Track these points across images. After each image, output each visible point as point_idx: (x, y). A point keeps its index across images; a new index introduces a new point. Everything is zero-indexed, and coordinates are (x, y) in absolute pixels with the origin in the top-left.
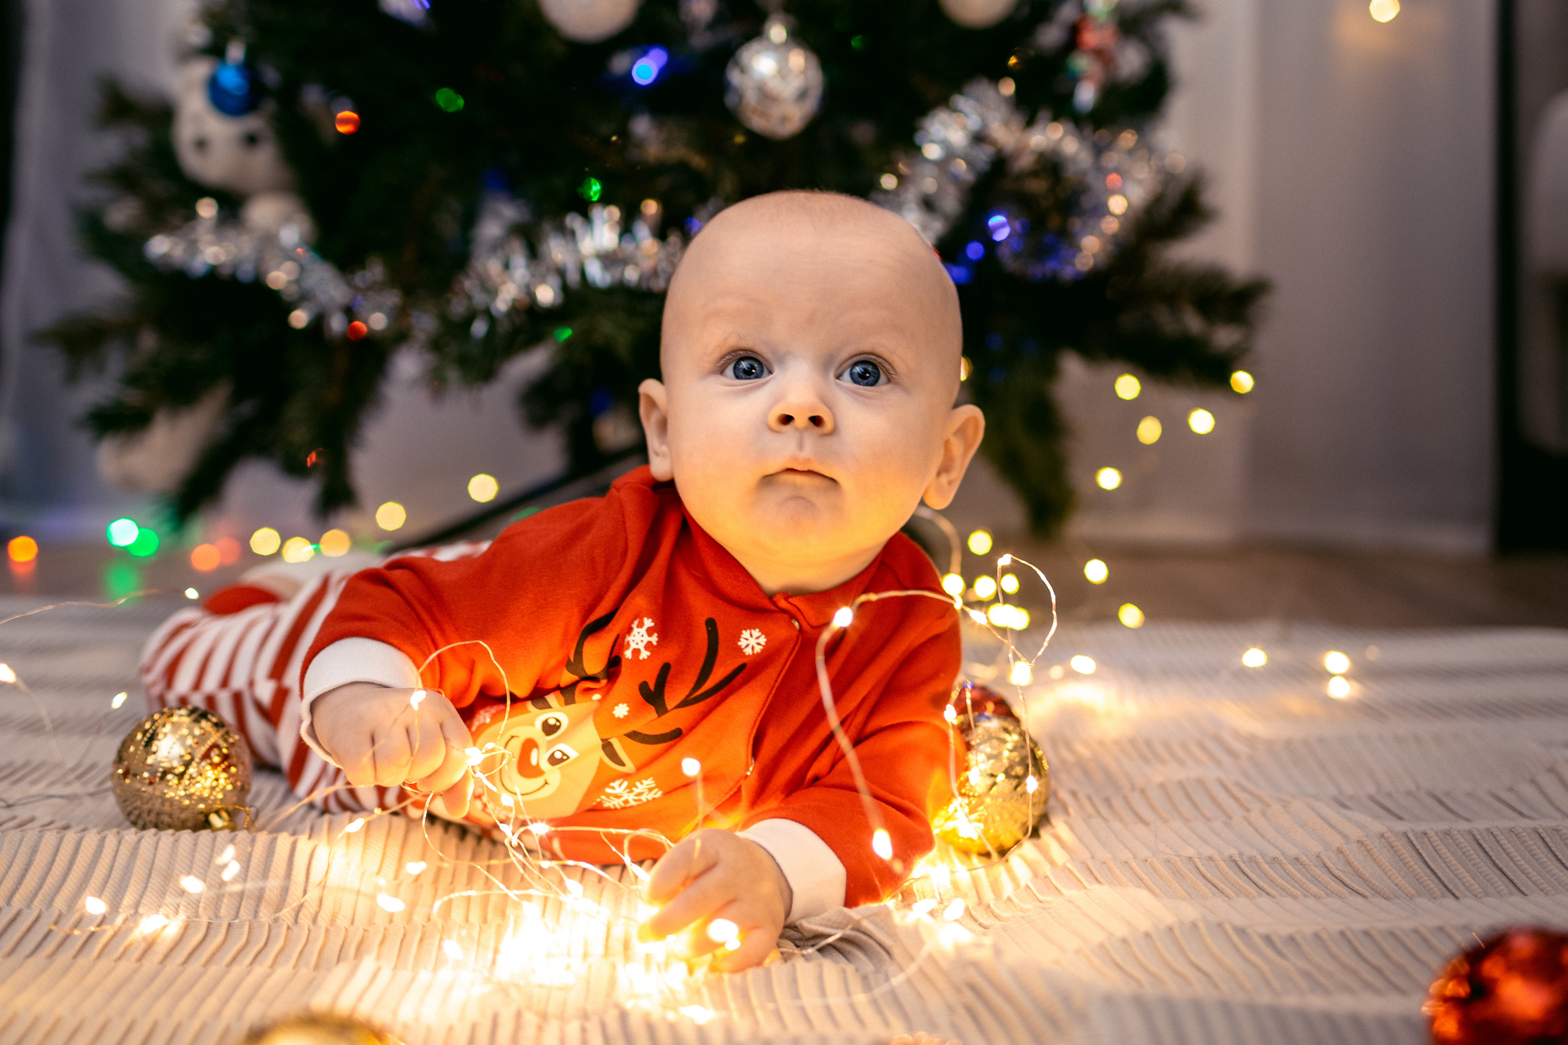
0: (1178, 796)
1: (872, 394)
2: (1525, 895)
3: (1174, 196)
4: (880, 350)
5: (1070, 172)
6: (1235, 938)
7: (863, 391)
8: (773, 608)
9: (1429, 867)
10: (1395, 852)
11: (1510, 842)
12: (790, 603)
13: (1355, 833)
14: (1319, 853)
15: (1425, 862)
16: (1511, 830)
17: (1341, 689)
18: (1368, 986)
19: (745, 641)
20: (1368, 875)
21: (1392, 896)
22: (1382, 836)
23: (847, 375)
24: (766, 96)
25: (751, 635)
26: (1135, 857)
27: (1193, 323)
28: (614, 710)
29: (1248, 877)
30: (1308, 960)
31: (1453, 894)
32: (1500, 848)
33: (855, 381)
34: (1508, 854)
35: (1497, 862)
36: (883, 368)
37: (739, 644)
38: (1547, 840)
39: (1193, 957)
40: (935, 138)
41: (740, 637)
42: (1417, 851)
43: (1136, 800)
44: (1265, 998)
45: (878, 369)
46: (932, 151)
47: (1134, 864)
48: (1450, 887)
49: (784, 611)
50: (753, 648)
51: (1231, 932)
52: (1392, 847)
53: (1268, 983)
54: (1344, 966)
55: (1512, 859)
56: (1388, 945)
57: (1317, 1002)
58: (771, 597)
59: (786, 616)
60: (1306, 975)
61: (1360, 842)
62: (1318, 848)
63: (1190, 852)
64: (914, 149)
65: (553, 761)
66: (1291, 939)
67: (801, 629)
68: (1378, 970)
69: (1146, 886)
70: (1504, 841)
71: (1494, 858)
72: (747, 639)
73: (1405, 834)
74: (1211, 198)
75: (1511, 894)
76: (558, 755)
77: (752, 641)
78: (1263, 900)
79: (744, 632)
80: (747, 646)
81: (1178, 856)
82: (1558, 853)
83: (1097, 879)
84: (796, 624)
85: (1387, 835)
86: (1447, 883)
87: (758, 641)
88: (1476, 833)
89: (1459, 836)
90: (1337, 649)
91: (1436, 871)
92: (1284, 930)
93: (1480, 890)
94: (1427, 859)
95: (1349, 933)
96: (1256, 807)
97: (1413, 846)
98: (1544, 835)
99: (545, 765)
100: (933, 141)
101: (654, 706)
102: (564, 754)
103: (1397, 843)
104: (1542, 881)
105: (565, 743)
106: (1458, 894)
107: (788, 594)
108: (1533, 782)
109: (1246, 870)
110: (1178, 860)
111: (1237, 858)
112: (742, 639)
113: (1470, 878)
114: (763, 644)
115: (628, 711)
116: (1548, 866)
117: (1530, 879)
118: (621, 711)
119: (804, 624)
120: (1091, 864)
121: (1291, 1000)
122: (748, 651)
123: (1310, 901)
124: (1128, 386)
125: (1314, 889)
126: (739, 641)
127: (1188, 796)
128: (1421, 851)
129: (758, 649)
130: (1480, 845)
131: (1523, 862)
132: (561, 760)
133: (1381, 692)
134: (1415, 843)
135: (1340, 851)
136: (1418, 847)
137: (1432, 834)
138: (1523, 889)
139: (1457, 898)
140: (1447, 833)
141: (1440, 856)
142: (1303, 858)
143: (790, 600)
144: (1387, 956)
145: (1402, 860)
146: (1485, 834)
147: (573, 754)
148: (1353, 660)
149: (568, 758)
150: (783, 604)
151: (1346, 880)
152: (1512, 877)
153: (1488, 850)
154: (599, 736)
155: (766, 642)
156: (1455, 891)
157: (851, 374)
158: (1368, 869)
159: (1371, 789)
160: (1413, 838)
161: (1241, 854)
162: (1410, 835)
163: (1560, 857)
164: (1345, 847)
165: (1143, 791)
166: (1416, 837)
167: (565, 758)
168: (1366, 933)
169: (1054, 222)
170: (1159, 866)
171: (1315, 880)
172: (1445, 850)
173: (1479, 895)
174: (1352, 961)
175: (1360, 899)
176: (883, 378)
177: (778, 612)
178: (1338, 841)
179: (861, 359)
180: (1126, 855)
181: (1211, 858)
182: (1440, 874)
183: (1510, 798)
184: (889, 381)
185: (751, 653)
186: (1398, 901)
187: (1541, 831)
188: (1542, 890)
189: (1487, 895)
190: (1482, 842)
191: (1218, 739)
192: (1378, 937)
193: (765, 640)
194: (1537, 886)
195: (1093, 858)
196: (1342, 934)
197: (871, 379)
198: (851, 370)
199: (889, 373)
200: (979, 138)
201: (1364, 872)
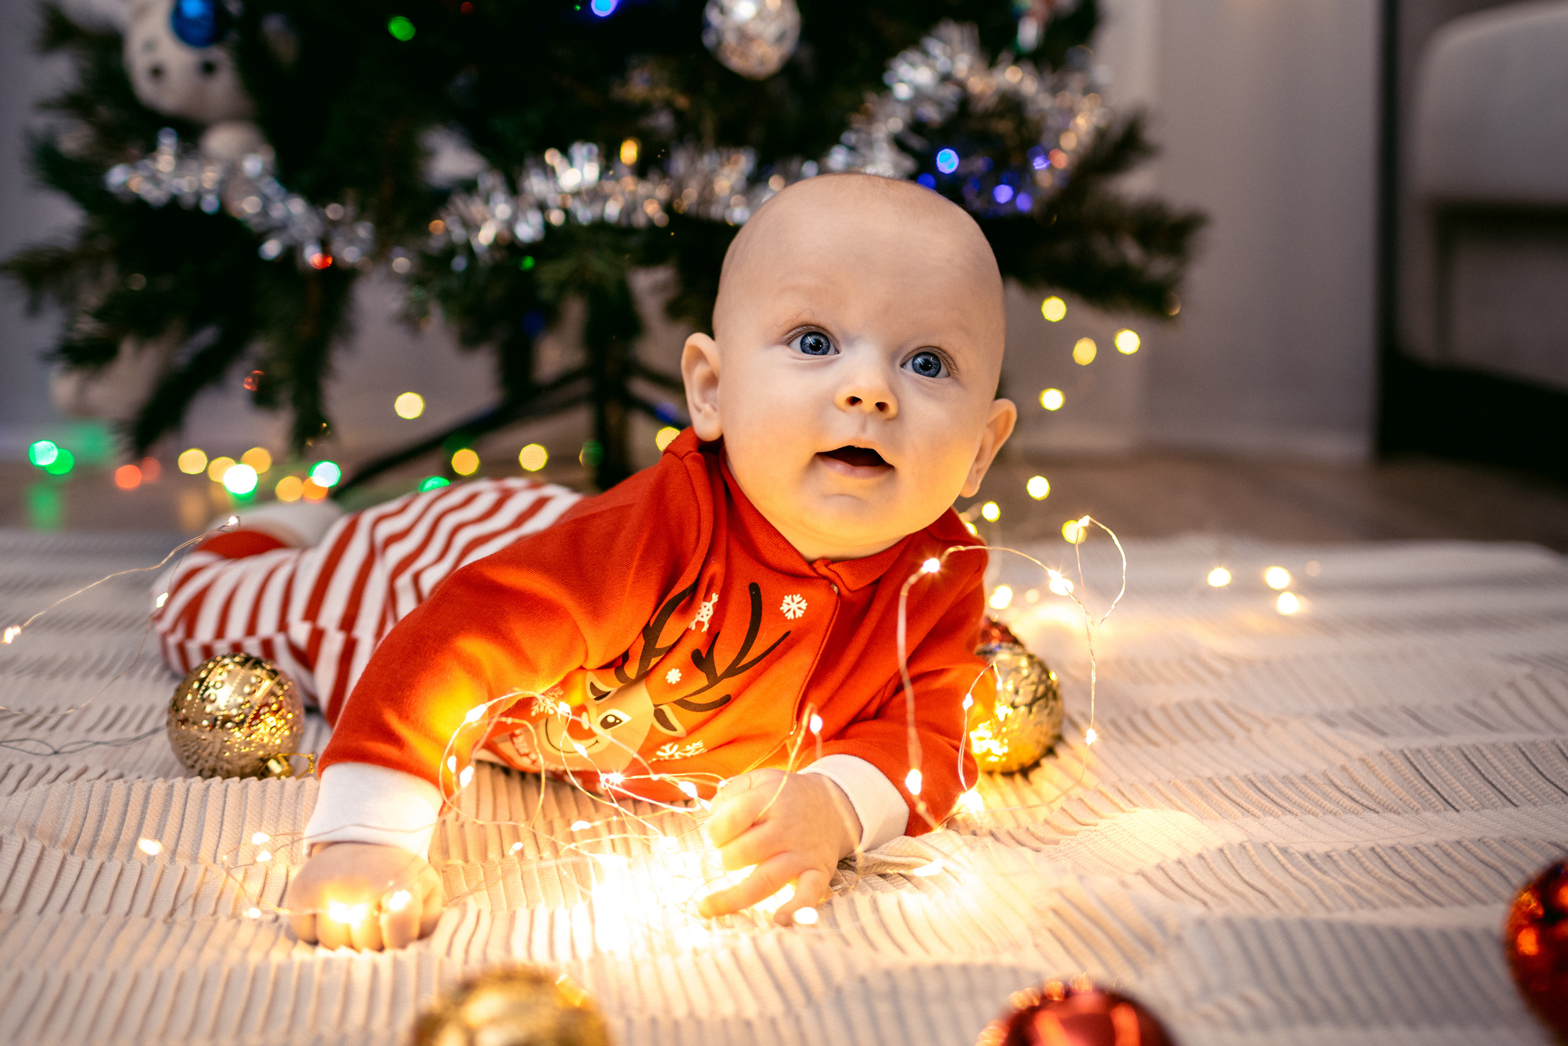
0: (1179, 718)
1: (932, 384)
2: (1517, 806)
3: (1117, 131)
4: (945, 347)
5: (1032, 112)
6: (1281, 857)
7: (926, 382)
8: (813, 574)
9: (1427, 782)
10: (1395, 768)
11: (1495, 756)
12: (830, 570)
13: (1356, 752)
14: (1325, 771)
15: (1424, 778)
16: (1494, 745)
17: (1291, 605)
18: (1408, 900)
19: (787, 605)
20: (1374, 791)
21: (1400, 810)
22: (1381, 753)
23: (909, 365)
24: (745, 36)
25: (793, 600)
26: (1159, 779)
27: (1132, 252)
28: (667, 675)
29: (1266, 795)
30: (1347, 876)
31: (1454, 807)
32: (1486, 762)
33: (916, 371)
34: (1495, 768)
35: (1487, 775)
36: (945, 361)
37: (781, 608)
38: (1528, 753)
39: (1247, 878)
40: (905, 79)
41: (782, 603)
42: (1415, 767)
43: (1140, 720)
44: (1319, 914)
45: (939, 361)
46: (902, 91)
47: (1160, 786)
48: (1450, 800)
49: (825, 577)
50: (794, 612)
51: (1277, 853)
52: (1392, 764)
53: (1321, 902)
54: (1379, 880)
55: (1498, 772)
56: (1415, 859)
57: (1364, 916)
58: (811, 563)
59: (825, 582)
60: (1352, 891)
61: (1362, 760)
62: (1323, 766)
63: (1208, 773)
64: (884, 89)
65: (605, 724)
66: (1328, 856)
67: (839, 594)
68: (1413, 884)
69: (1176, 806)
70: (1490, 756)
71: (1483, 772)
72: (788, 604)
73: (1402, 751)
74: (1152, 134)
75: (1504, 806)
76: (611, 720)
77: (794, 606)
78: (1288, 818)
79: (786, 597)
80: (789, 610)
81: (1200, 777)
82: (1538, 766)
83: (1130, 801)
84: (836, 589)
85: (1386, 752)
86: (1446, 797)
87: (799, 605)
88: (1464, 749)
89: (1449, 752)
90: (1277, 564)
91: (1435, 785)
92: (1322, 849)
93: (1477, 802)
94: (1425, 774)
95: (1378, 849)
96: (1257, 729)
97: (1411, 763)
98: (1524, 749)
99: (598, 729)
100: (902, 81)
101: (704, 672)
102: (616, 718)
103: (1396, 760)
104: (1529, 792)
105: (617, 708)
106: (1458, 807)
107: (828, 561)
108: (1495, 696)
109: (1263, 788)
110: (1199, 781)
111: (1253, 778)
112: (783, 604)
113: (1465, 792)
114: (805, 608)
115: (680, 678)
116: (1531, 778)
117: (1517, 790)
118: (674, 676)
119: (843, 590)
120: (1121, 786)
121: (1343, 915)
122: (790, 616)
123: (1330, 817)
124: (1054, 309)
125: (1331, 806)
126: (781, 606)
127: (1188, 717)
128: (1418, 767)
129: (799, 614)
130: (1469, 760)
131: (1509, 775)
132: (614, 724)
133: (1329, 607)
134: (1412, 759)
135: (1344, 769)
136: (1416, 763)
137: (1426, 751)
138: (1514, 801)
139: (1458, 811)
140: (1439, 749)
141: (1435, 771)
142: (1312, 776)
143: (831, 566)
144: (1416, 870)
145: (1402, 776)
146: (1472, 750)
147: (625, 718)
148: (1294, 575)
149: (621, 721)
150: (823, 570)
151: (1355, 795)
152: (1502, 790)
153: (1477, 764)
154: (653, 702)
155: (807, 607)
156: (1454, 804)
157: (913, 365)
158: (1373, 786)
159: (1349, 705)
160: (1409, 755)
161: (1255, 774)
162: (1407, 752)
163: (1541, 769)
164: (1348, 765)
165: (1146, 715)
166: (1412, 754)
167: (617, 721)
168: (1393, 848)
169: (1016, 161)
170: (1184, 787)
171: (1326, 796)
172: (1439, 766)
173: (1476, 808)
174: (1389, 877)
175: (1374, 815)
176: (943, 371)
177: (817, 578)
178: (1341, 760)
179: (926, 351)
180: (1149, 777)
181: (1228, 779)
182: (1439, 789)
183: (1475, 711)
184: (949, 375)
185: (793, 618)
186: (1407, 815)
187: (1521, 745)
188: (1529, 801)
189: (1484, 807)
190: (1470, 757)
191: (1197, 659)
192: (1405, 853)
193: (806, 604)
194: (1525, 797)
195: (1121, 780)
196: (1373, 849)
197: (932, 371)
198: (914, 361)
199: (951, 367)
200: (946, 78)
201: (1370, 788)
